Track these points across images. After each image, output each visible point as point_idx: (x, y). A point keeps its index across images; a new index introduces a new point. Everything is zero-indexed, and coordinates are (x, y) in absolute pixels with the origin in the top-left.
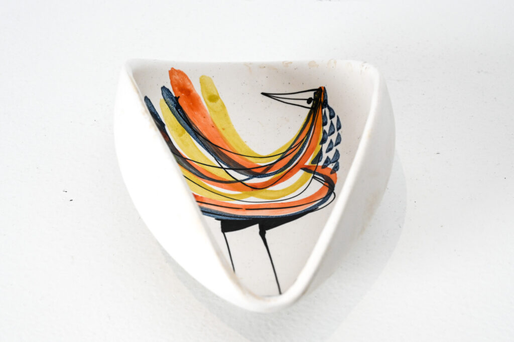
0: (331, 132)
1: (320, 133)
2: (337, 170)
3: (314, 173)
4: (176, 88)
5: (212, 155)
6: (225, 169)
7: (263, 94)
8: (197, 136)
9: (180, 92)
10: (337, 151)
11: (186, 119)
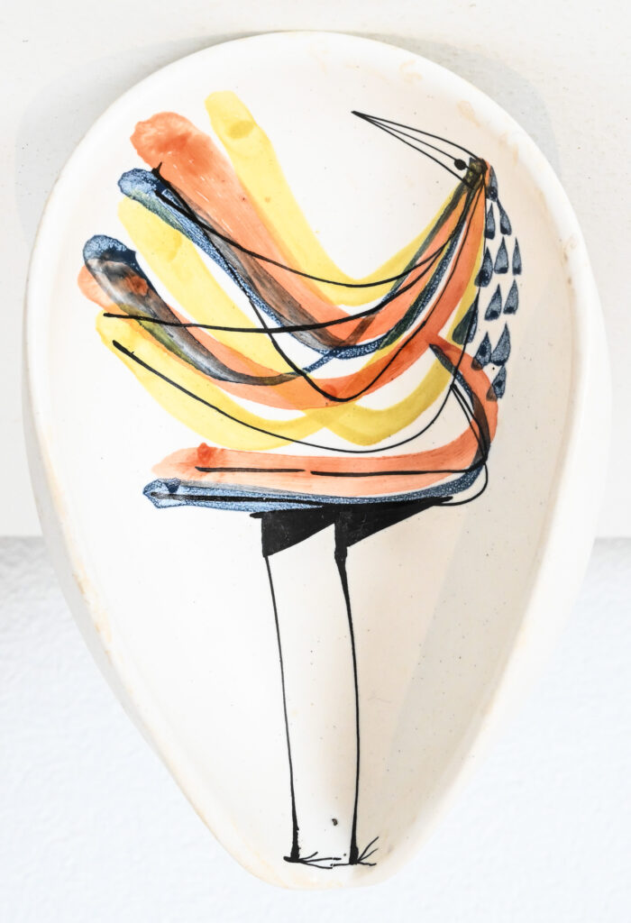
0: (502, 264)
1: (477, 251)
2: (502, 394)
3: (456, 373)
4: (153, 152)
5: (244, 290)
6: (269, 331)
7: (355, 113)
8: (208, 239)
9: (162, 154)
10: (506, 333)
11: (182, 206)
